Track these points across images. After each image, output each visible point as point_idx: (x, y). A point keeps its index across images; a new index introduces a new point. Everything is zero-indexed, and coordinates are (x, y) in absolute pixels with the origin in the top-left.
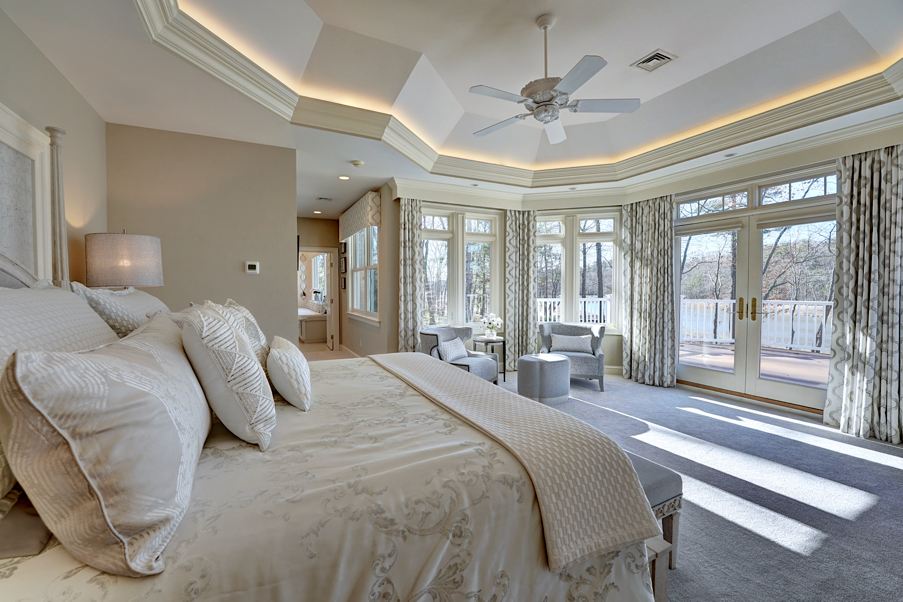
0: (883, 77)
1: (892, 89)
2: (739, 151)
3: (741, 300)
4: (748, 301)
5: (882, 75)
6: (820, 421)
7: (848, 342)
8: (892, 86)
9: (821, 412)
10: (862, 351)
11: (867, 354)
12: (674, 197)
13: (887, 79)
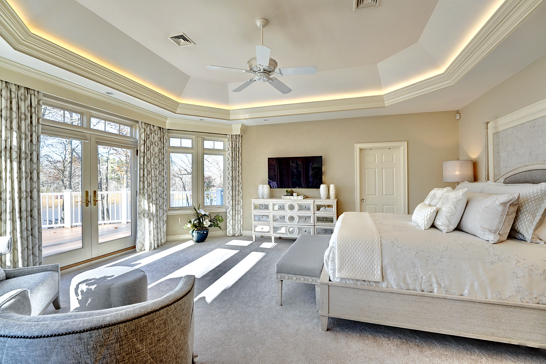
0: (179, 104)
1: (176, 110)
3: (87, 193)
4: (91, 194)
5: (180, 104)
6: (135, 252)
7: (147, 208)
8: (178, 109)
9: (134, 247)
10: (151, 211)
11: (154, 212)
12: (41, 96)
13: (179, 106)
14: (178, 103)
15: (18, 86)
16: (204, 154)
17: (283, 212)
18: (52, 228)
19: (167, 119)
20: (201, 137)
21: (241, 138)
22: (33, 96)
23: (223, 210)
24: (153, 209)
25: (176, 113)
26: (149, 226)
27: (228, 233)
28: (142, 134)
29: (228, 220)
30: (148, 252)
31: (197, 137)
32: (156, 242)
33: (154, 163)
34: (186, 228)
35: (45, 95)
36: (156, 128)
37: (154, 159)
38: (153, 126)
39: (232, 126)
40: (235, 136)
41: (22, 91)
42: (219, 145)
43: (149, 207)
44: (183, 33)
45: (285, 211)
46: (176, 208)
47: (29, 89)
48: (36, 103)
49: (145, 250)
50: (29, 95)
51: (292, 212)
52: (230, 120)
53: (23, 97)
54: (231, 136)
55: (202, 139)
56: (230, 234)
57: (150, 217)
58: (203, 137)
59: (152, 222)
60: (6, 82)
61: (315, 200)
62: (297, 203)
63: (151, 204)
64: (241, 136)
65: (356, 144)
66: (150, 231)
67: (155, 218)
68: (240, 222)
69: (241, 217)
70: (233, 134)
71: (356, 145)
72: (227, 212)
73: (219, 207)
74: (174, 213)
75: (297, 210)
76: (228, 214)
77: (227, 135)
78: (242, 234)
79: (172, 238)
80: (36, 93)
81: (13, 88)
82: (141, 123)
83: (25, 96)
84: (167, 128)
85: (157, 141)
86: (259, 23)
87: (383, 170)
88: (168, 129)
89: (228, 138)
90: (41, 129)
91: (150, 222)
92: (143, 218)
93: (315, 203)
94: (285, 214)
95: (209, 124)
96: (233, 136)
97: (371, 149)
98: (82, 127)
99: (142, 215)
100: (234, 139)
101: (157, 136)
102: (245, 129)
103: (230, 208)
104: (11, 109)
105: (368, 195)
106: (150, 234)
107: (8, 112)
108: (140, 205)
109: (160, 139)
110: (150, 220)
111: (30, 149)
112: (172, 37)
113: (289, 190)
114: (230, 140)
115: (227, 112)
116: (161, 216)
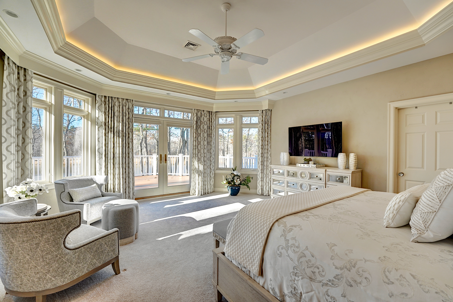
1: (215, 97)
2: (172, 94)
3: (161, 155)
4: (163, 156)
5: (216, 92)
6: (190, 195)
7: (197, 167)
8: (216, 96)
9: (189, 192)
10: (200, 169)
11: (202, 170)
12: (134, 102)
13: (216, 94)
14: (215, 92)
15: (123, 99)
16: (242, 128)
17: (296, 179)
18: (171, 175)
19: (213, 105)
20: (239, 115)
21: (270, 112)
22: (130, 103)
23: (255, 173)
24: (201, 168)
25: (215, 100)
26: (198, 179)
27: (257, 191)
28: (195, 117)
29: (258, 182)
30: (197, 196)
31: (236, 115)
32: (202, 190)
33: (203, 136)
34: (224, 184)
35: (136, 101)
36: (205, 112)
37: (203, 134)
38: (203, 111)
39: (262, 103)
40: (265, 111)
41: (125, 101)
42: (255, 120)
43: (198, 166)
44: (188, 41)
45: (298, 178)
46: (221, 169)
47: (128, 99)
48: (131, 106)
49: (196, 195)
50: (128, 102)
51: (303, 180)
52: (256, 98)
53: (125, 104)
54: (261, 111)
55: (239, 116)
56: (259, 192)
57: (199, 172)
58: (241, 115)
59: (200, 177)
60: (118, 98)
61: (327, 170)
62: (309, 171)
63: (200, 164)
64: (270, 110)
65: (390, 103)
66: (199, 183)
67: (202, 174)
68: (268, 184)
69: (269, 180)
70: (263, 110)
71: (390, 105)
72: (257, 175)
73: (253, 170)
74: (221, 172)
75: (308, 178)
76: (258, 177)
77: (258, 111)
78: (269, 194)
79: (217, 189)
80: (131, 101)
81: (120, 100)
82: (194, 110)
83: (126, 103)
84: (214, 111)
85: (206, 121)
86: (223, 9)
87: (438, 134)
88: (216, 112)
89: (259, 113)
90: (134, 120)
91: (199, 177)
92: (195, 173)
93: (327, 173)
94: (297, 181)
95: (244, 104)
96: (263, 111)
97: (416, 107)
98: (160, 117)
99: (195, 171)
100: (264, 114)
101: (206, 118)
102: (272, 103)
103: (260, 171)
104: (119, 112)
105: (409, 167)
106: (199, 185)
107: (118, 113)
108: (194, 165)
109: (209, 120)
110: (199, 175)
111: (128, 131)
112: (185, 46)
113: (308, 158)
114: (261, 114)
115: (252, 92)
116: (208, 173)
